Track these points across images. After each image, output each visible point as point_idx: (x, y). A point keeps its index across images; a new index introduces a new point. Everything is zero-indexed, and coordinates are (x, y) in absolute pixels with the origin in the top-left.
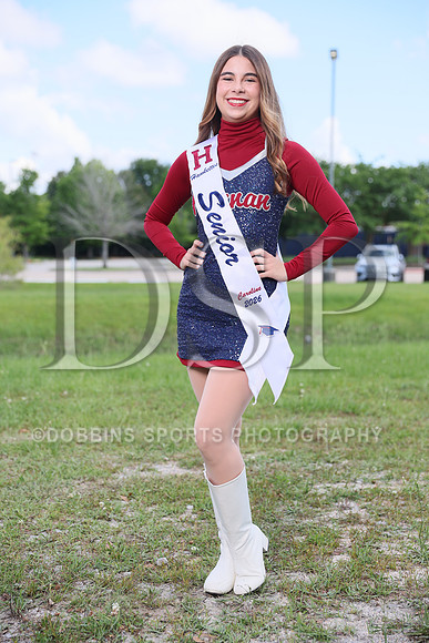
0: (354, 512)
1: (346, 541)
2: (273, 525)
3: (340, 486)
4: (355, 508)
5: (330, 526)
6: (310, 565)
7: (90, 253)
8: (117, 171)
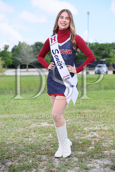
0: (95, 135)
1: (93, 143)
2: (73, 139)
3: (91, 128)
4: (95, 134)
5: (89, 139)
6: (83, 149)
7: (23, 67)
8: (30, 45)
